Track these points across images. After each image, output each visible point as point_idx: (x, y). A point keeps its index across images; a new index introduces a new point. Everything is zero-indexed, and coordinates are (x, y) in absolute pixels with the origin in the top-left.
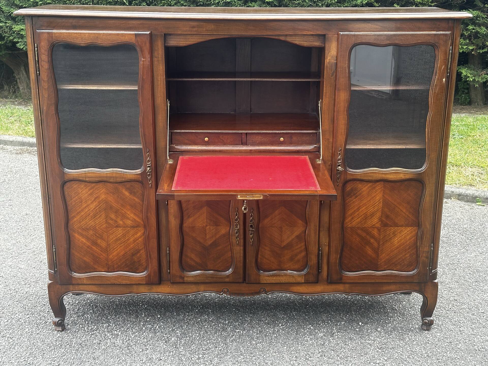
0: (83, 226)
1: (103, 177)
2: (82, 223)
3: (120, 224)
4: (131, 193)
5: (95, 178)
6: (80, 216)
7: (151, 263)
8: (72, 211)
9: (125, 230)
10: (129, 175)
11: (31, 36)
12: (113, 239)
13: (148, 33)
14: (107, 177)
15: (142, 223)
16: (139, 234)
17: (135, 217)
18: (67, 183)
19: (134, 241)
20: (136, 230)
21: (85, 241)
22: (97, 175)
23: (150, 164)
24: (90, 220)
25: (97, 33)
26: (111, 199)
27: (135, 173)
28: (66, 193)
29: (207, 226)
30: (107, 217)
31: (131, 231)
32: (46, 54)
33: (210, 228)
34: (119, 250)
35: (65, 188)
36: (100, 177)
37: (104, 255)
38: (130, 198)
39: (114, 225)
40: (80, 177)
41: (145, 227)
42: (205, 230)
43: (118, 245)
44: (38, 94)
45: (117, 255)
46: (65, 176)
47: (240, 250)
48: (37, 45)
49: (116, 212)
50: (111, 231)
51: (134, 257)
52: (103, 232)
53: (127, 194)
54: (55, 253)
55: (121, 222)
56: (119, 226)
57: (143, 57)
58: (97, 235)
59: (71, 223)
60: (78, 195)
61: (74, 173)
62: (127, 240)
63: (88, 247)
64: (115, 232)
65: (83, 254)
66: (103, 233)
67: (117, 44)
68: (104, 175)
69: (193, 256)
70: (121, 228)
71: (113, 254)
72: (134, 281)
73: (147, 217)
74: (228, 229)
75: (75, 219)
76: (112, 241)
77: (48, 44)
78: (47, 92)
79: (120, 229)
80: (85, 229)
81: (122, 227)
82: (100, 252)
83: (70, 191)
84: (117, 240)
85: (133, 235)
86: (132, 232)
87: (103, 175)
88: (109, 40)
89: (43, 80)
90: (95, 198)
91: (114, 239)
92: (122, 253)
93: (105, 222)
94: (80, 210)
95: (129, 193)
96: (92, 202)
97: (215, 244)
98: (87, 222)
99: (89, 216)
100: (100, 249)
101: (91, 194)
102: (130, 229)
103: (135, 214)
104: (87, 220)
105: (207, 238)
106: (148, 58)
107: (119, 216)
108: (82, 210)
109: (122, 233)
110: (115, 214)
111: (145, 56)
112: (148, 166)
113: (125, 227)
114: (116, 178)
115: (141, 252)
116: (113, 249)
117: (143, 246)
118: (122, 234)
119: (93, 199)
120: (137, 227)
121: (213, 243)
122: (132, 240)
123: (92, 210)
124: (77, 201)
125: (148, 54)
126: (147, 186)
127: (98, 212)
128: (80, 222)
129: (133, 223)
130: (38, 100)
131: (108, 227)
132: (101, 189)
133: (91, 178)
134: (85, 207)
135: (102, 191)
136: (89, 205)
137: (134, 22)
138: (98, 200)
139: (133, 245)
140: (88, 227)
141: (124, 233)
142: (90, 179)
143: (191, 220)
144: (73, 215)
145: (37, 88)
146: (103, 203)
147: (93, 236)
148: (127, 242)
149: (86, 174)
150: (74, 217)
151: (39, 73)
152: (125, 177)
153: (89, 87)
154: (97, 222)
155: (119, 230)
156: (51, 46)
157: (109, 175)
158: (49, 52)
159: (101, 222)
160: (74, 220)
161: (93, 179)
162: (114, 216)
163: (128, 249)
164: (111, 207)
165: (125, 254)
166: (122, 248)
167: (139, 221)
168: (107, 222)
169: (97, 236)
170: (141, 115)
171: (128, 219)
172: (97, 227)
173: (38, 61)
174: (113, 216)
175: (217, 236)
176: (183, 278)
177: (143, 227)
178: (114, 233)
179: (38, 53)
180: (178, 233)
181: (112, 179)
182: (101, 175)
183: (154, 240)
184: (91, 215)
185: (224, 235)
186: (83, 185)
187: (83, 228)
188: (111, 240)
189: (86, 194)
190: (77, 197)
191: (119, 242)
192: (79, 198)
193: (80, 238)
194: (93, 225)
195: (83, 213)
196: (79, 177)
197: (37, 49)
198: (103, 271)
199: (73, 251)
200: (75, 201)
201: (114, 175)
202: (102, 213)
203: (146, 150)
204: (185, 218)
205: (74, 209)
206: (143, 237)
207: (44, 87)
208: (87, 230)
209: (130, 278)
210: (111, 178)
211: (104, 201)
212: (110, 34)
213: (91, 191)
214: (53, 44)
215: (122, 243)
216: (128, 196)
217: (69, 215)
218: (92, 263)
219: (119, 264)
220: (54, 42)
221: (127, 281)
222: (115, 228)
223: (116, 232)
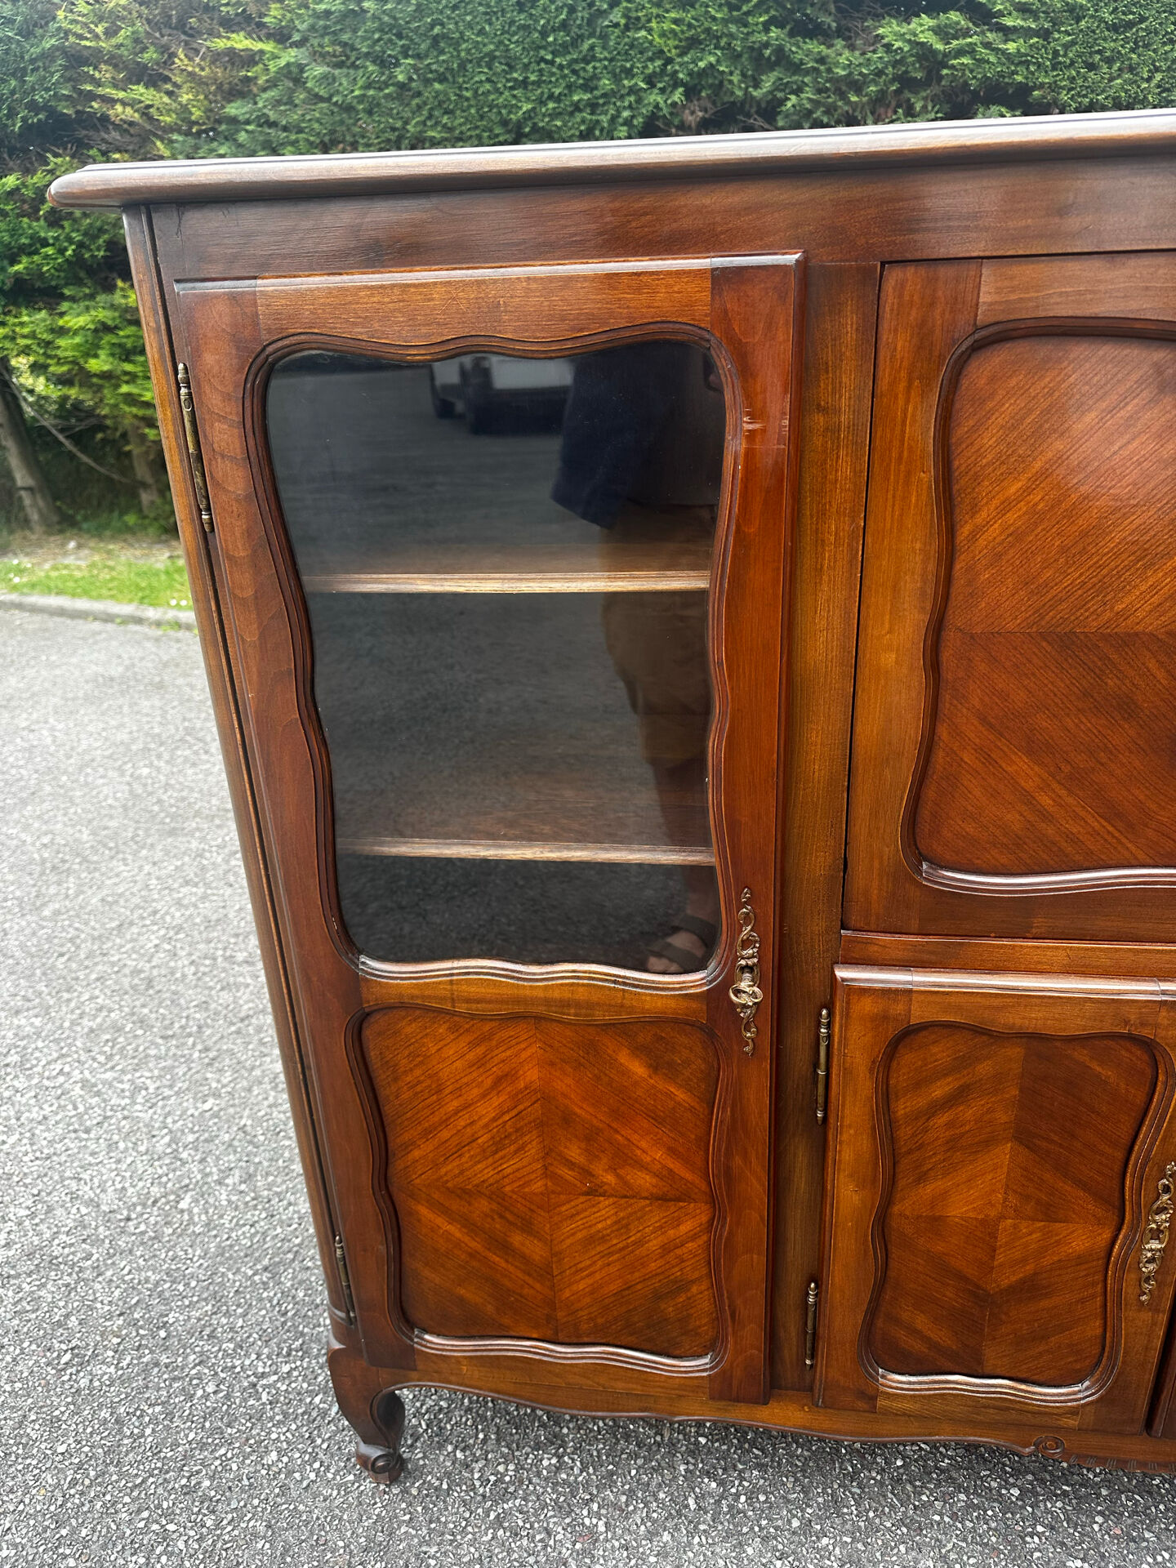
0: (447, 1181)
1: (533, 1001)
2: (443, 1171)
3: (606, 1184)
4: (655, 1068)
5: (497, 1002)
6: (436, 1142)
7: (734, 1333)
8: (399, 1121)
9: (626, 1208)
10: (648, 998)
11: (157, 323)
12: (573, 1234)
13: (791, 258)
14: (548, 1002)
15: (704, 1187)
16: (686, 1227)
17: (671, 1163)
18: (377, 1016)
19: (666, 1249)
20: (673, 1209)
21: (458, 1235)
22: (504, 991)
23: (753, 957)
24: (479, 1162)
25: (495, 281)
26: (567, 1085)
27: (680, 989)
28: (372, 1054)
29: (1002, 1217)
30: (548, 1153)
31: (651, 1211)
32: (235, 418)
33: (1015, 1226)
34: (598, 1276)
35: (368, 1033)
36: (517, 1000)
37: (538, 1286)
38: (653, 1087)
39: (579, 1184)
40: (429, 997)
41: (713, 1201)
42: (993, 1236)
43: (595, 1258)
44: (217, 626)
45: (592, 1293)
46: (364, 990)
47: (1154, 1324)
48: (186, 368)
49: (590, 1137)
50: (564, 1208)
51: (663, 1306)
52: (532, 1207)
53: (638, 1069)
54: (345, 1264)
55: (610, 1178)
56: (601, 1190)
57: (748, 414)
58: (508, 1215)
59: (398, 1165)
60: (421, 1062)
61: (402, 979)
62: (634, 1243)
63: (471, 1255)
64: (586, 1210)
65: (452, 1276)
66: (532, 1211)
67: (604, 338)
68: (534, 993)
69: (921, 1322)
70: (611, 1200)
71: (575, 1288)
72: (662, 1387)
73: (728, 1174)
74: (1107, 1235)
75: (416, 1153)
76: (568, 1242)
77: (235, 361)
78: (254, 616)
79: (605, 1202)
80: (459, 1192)
81: (611, 1196)
82: (520, 1275)
83: (388, 1047)
84: (591, 1241)
85: (661, 1227)
86: (657, 1218)
87: (528, 992)
88: (563, 319)
89: (230, 558)
90: (499, 1081)
91: (579, 1235)
92: (614, 1287)
93: (540, 1172)
94: (435, 1119)
95: (650, 1066)
96: (484, 1096)
97: (1030, 1289)
98: (466, 1165)
99: (474, 1144)
100: (523, 1267)
101: (480, 1063)
102: (647, 1206)
103: (672, 1151)
104: (464, 1160)
105: (996, 1263)
106: (778, 415)
107: (601, 1155)
108: (445, 1122)
109: (614, 1218)
110: (583, 1145)
111: (764, 406)
112: (743, 962)
113: (626, 1197)
114: (590, 1006)
115: (694, 1289)
116: (573, 1269)
117: (704, 1271)
118: (616, 1223)
119: (489, 1082)
120: (679, 1200)
121: (1023, 1281)
122: (654, 1244)
123: (486, 1125)
124: (419, 1089)
125: (779, 389)
126: (735, 1047)
127: (510, 1134)
128: (436, 1166)
129: (661, 1184)
130: (222, 653)
131: (553, 1192)
132: (523, 1046)
133: (478, 1001)
134: (456, 1112)
135: (529, 1052)
136: (470, 1105)
137: (707, 201)
138: (509, 1089)
139: (660, 1262)
140: (470, 1187)
141: (623, 1218)
142: (474, 1006)
143: (929, 1190)
144: (406, 1137)
145: (211, 593)
146: (534, 1099)
147: (493, 1219)
148: (632, 1252)
149: (455, 987)
150: (412, 1144)
151: (211, 519)
152: (632, 1007)
153: (462, 583)
154: (509, 1171)
155: (601, 1206)
156: (254, 369)
157: (556, 994)
158: (248, 404)
159: (524, 1172)
160: (410, 1157)
161: (484, 1005)
162: (578, 1151)
163: (637, 1274)
164: (567, 1119)
165: (627, 1292)
166: (612, 1269)
167: (688, 1176)
168: (547, 1173)
169: (508, 1221)
170: (721, 730)
171: (643, 1167)
172: (508, 1189)
173: (199, 458)
174: (575, 1153)
175: (1046, 1261)
176: (873, 1398)
177: (706, 1203)
178: (578, 1214)
179: (193, 411)
180: (866, 1240)
181: (572, 1011)
182: (521, 992)
183: (755, 1256)
184: (480, 1141)
185: (1080, 1260)
186: (445, 1026)
187: (448, 1189)
188: (568, 1237)
189: (458, 1064)
190: (418, 1072)
191: (599, 1249)
192: (430, 1077)
193: (440, 1221)
194: (491, 1181)
195: (445, 1134)
196: (423, 997)
197: (190, 394)
198: (535, 1336)
199: (413, 1264)
200: (412, 1087)
201: (581, 995)
202: (526, 1138)
203: (739, 894)
204: (901, 1183)
205: (409, 1115)
206: (705, 1238)
207: (237, 592)
208: (465, 1194)
209: (643, 1377)
210: (569, 1006)
211: (535, 1091)
212: (569, 280)
213: (480, 1050)
214: (263, 356)
215: (611, 1254)
216: (644, 1080)
217: (391, 1138)
218: (490, 1309)
219: (600, 1321)
220: (270, 349)
221: (631, 1386)
222: (582, 1199)
223: (587, 1213)
